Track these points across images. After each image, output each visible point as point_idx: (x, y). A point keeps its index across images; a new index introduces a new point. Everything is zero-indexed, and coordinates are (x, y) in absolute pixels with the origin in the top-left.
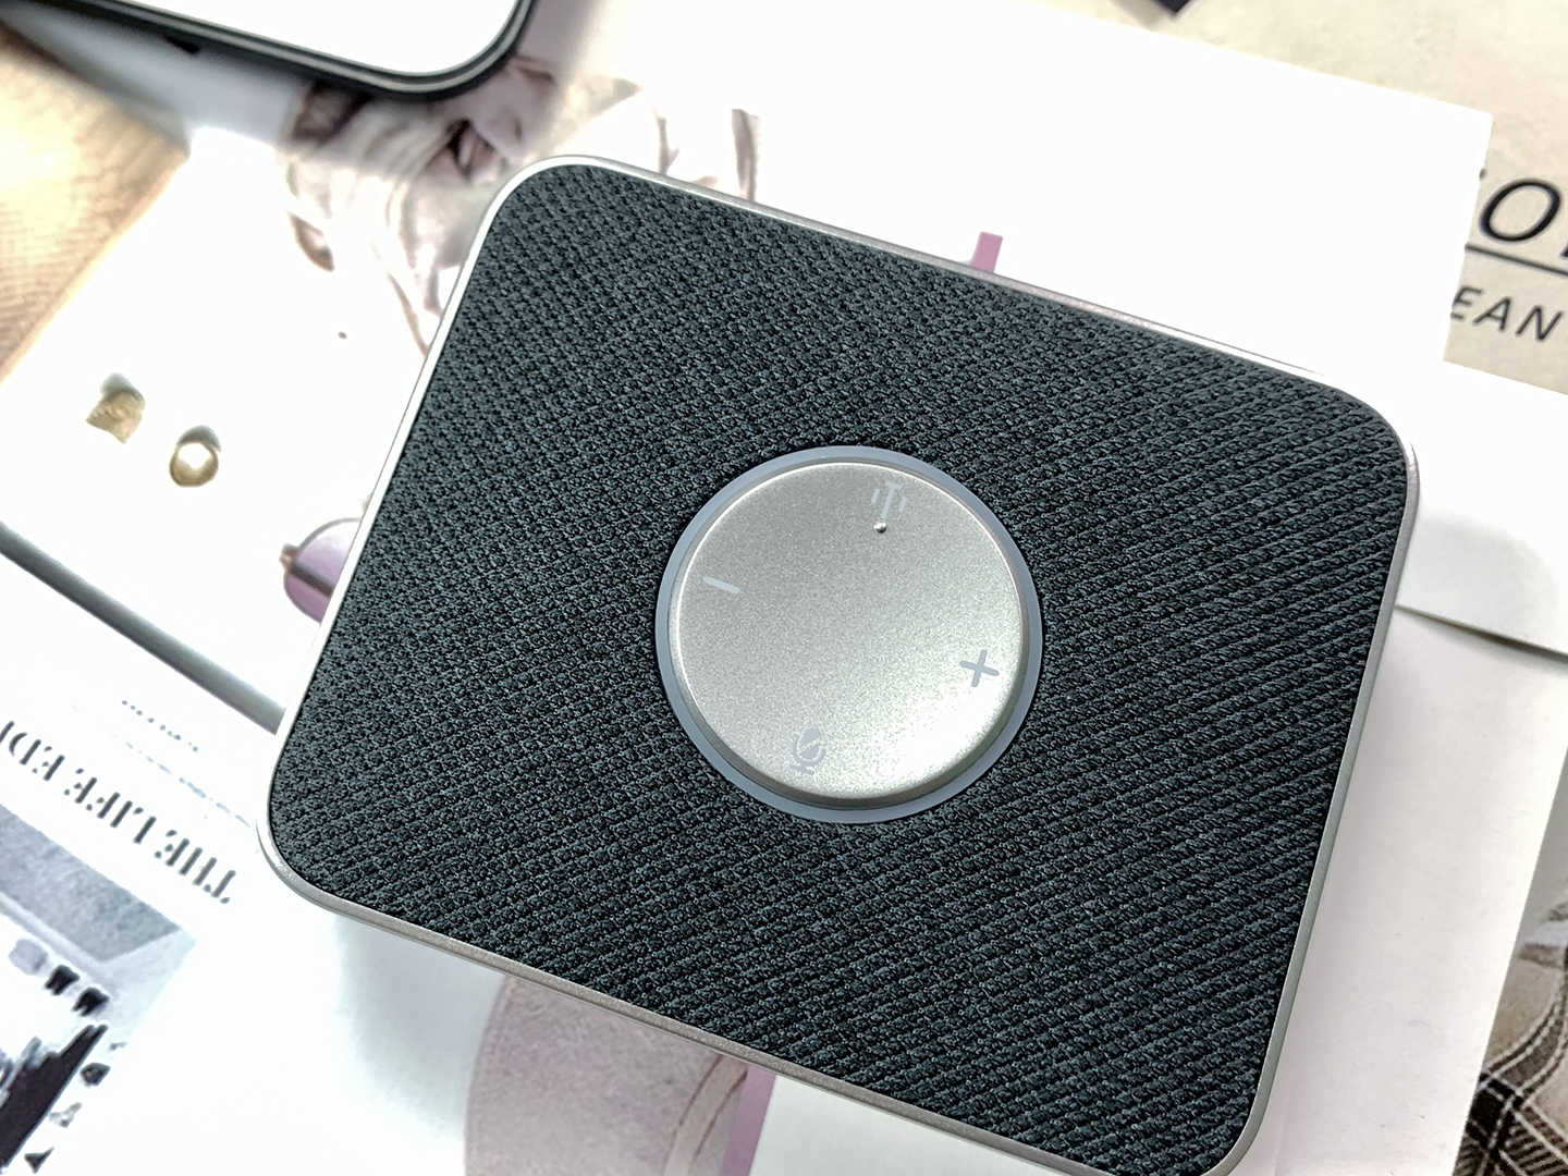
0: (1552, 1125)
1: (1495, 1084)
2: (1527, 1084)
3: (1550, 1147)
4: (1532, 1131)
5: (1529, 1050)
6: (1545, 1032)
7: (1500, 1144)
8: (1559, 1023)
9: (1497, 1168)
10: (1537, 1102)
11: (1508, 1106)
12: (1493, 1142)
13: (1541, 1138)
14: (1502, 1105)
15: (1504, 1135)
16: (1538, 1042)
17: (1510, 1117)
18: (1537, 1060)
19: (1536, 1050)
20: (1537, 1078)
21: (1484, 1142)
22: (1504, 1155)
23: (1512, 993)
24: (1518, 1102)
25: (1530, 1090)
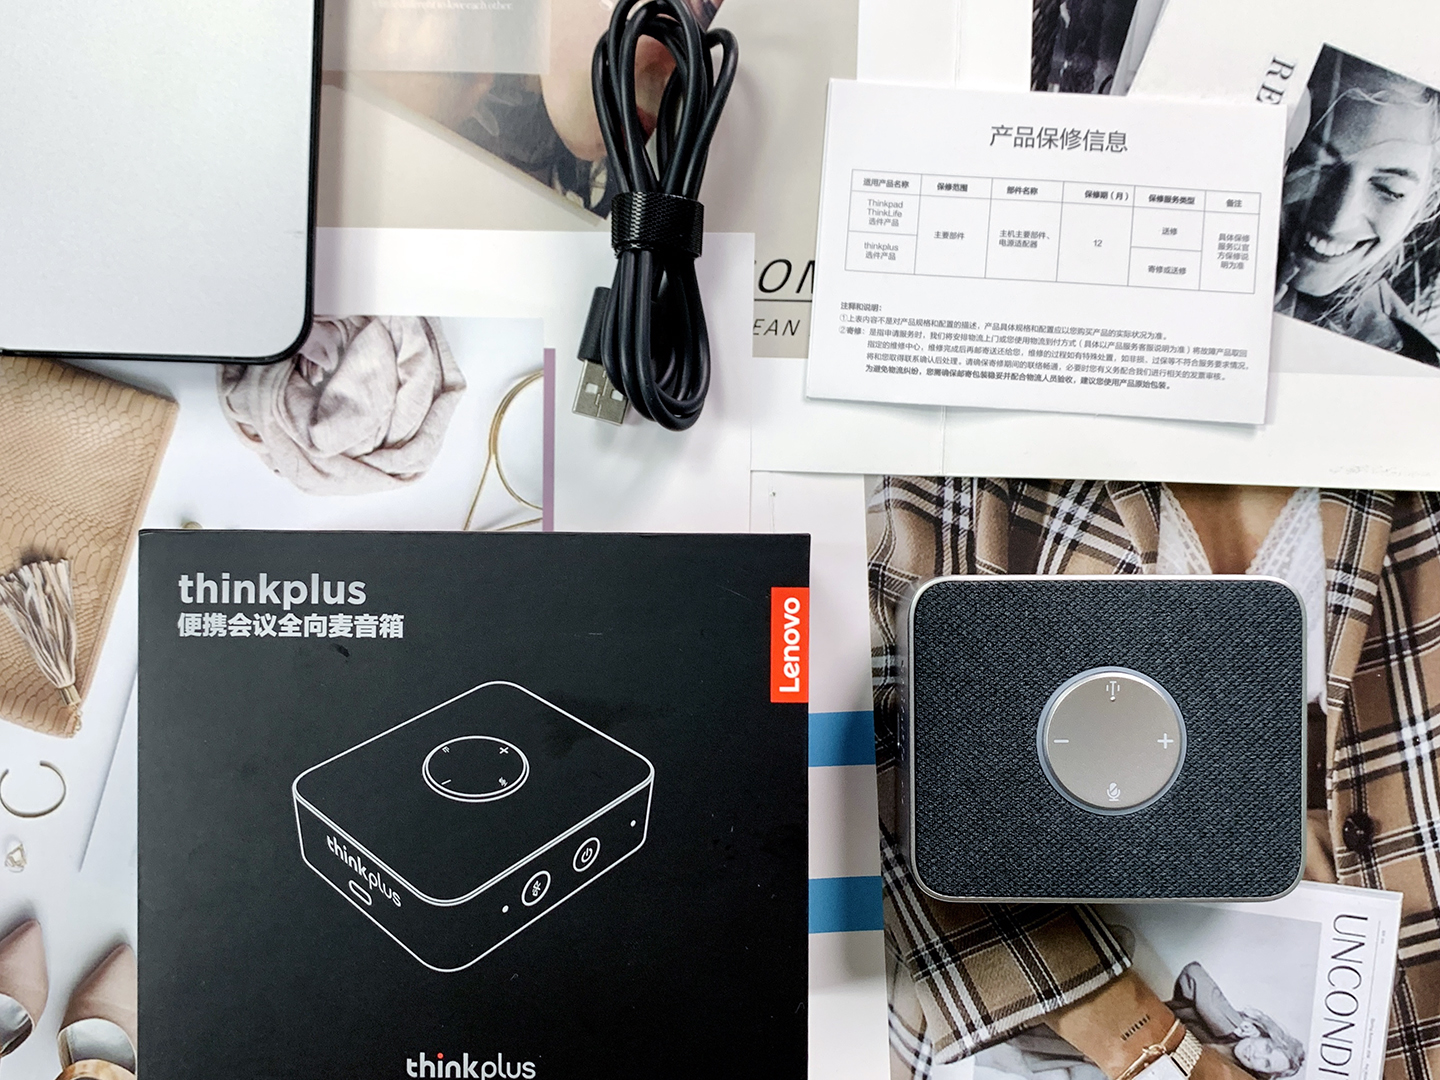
0: (899, 571)
1: (874, 565)
2: (885, 560)
3: (901, 579)
4: (892, 576)
5: (883, 547)
6: (886, 537)
7: (883, 585)
8: (890, 532)
9: (885, 595)
10: (891, 564)
11: (881, 570)
12: (880, 586)
13: (896, 577)
14: (879, 572)
15: (883, 582)
16: (885, 542)
17: (883, 574)
18: (887, 549)
19: (885, 546)
20: (888, 556)
21: (877, 588)
22: (885, 589)
23: (869, 528)
24: (884, 568)
25: (888, 561)
